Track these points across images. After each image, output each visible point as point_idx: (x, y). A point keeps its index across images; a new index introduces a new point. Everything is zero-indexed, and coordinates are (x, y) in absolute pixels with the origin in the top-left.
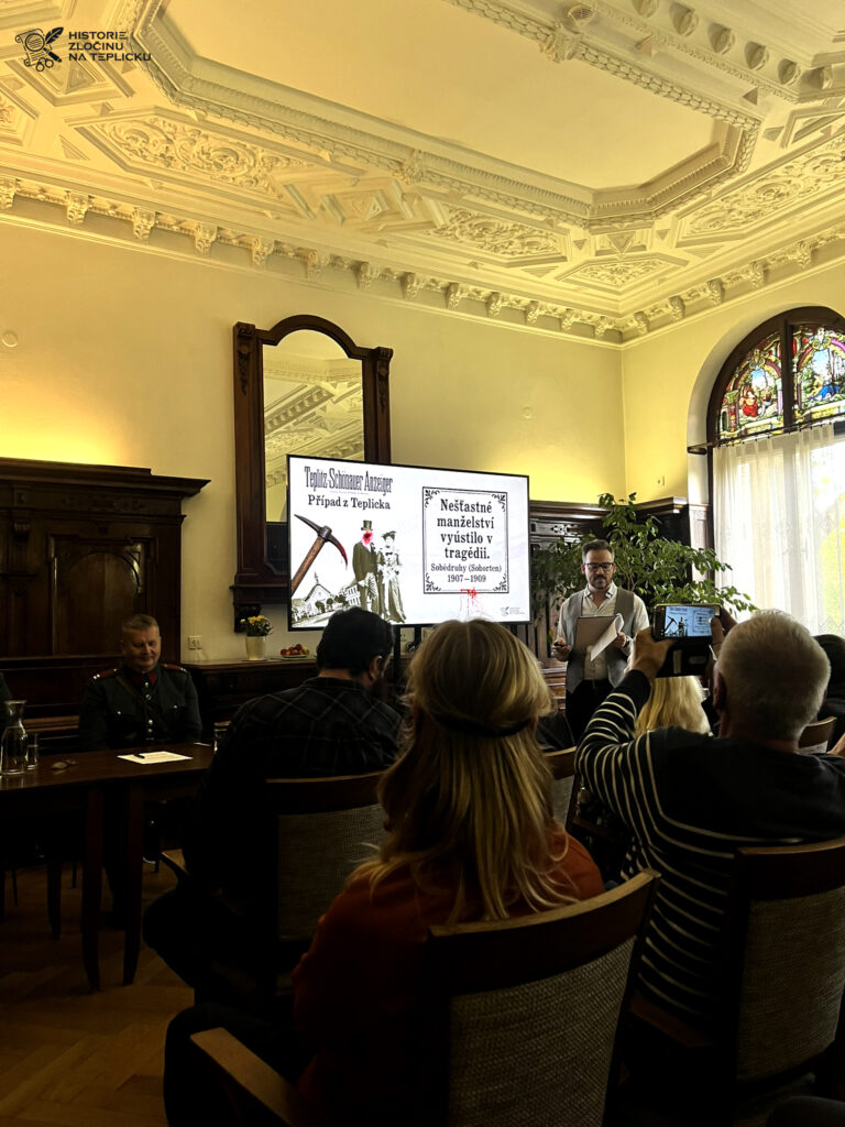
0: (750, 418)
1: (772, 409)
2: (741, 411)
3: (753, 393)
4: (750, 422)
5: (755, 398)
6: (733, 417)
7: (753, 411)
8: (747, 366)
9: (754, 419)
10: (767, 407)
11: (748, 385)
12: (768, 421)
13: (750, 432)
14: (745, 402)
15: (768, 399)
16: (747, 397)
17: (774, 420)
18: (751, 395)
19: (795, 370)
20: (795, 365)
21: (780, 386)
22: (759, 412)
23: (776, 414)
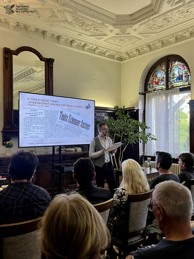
0: (156, 85)
1: (162, 83)
2: (154, 83)
3: (157, 78)
4: (156, 86)
5: (158, 80)
6: (152, 85)
7: (157, 83)
8: (156, 71)
9: (158, 86)
10: (161, 82)
11: (156, 76)
12: (161, 86)
13: (156, 89)
14: (155, 81)
15: (162, 80)
16: (156, 79)
17: (163, 86)
18: (157, 79)
19: (169, 72)
20: (169, 71)
21: (165, 77)
22: (159, 84)
23: (163, 85)
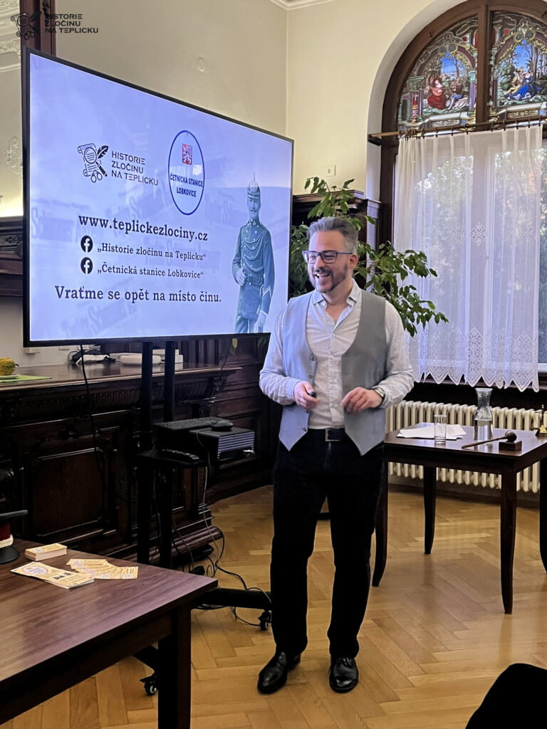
0: (435, 110)
1: (461, 104)
2: (425, 101)
3: (441, 82)
6: (415, 107)
7: (439, 102)
10: (456, 100)
12: (457, 115)
14: (430, 91)
15: (459, 90)
16: (434, 85)
17: (464, 115)
18: (439, 86)
19: (492, 63)
20: (493, 58)
21: (473, 79)
22: (447, 104)
23: (466, 109)
